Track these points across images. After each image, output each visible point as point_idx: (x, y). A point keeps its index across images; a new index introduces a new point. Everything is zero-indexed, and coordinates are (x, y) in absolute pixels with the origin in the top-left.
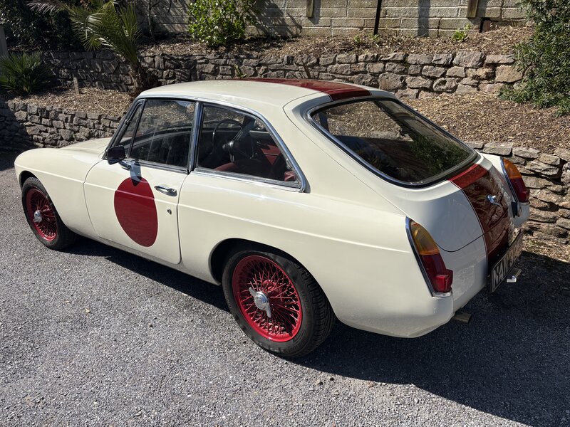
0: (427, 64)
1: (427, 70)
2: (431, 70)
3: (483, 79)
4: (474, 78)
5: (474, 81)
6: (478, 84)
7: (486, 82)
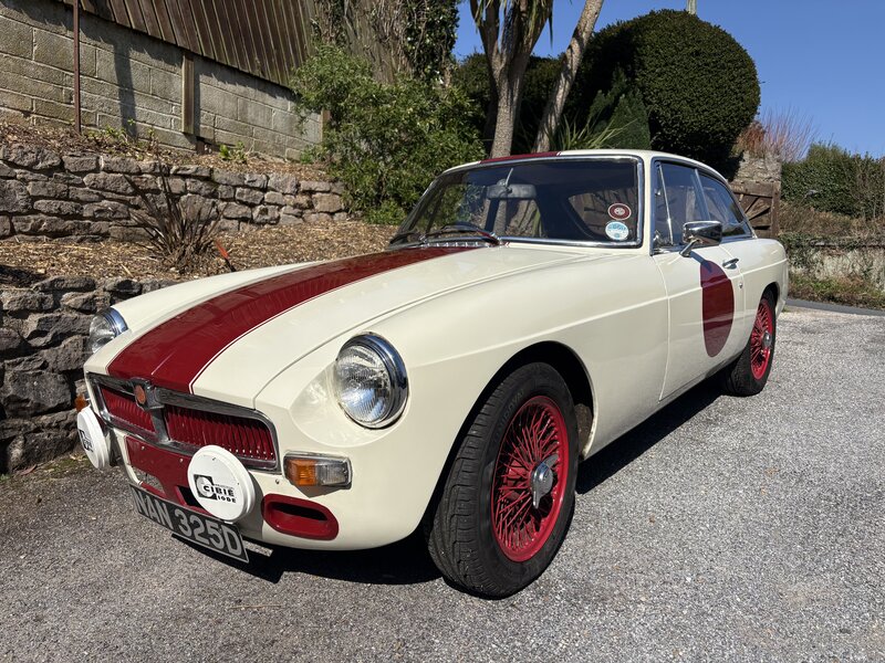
0: (239, 186)
1: (241, 194)
2: (248, 193)
3: (306, 208)
4: (295, 206)
5: (297, 210)
6: (302, 213)
7: (309, 211)
